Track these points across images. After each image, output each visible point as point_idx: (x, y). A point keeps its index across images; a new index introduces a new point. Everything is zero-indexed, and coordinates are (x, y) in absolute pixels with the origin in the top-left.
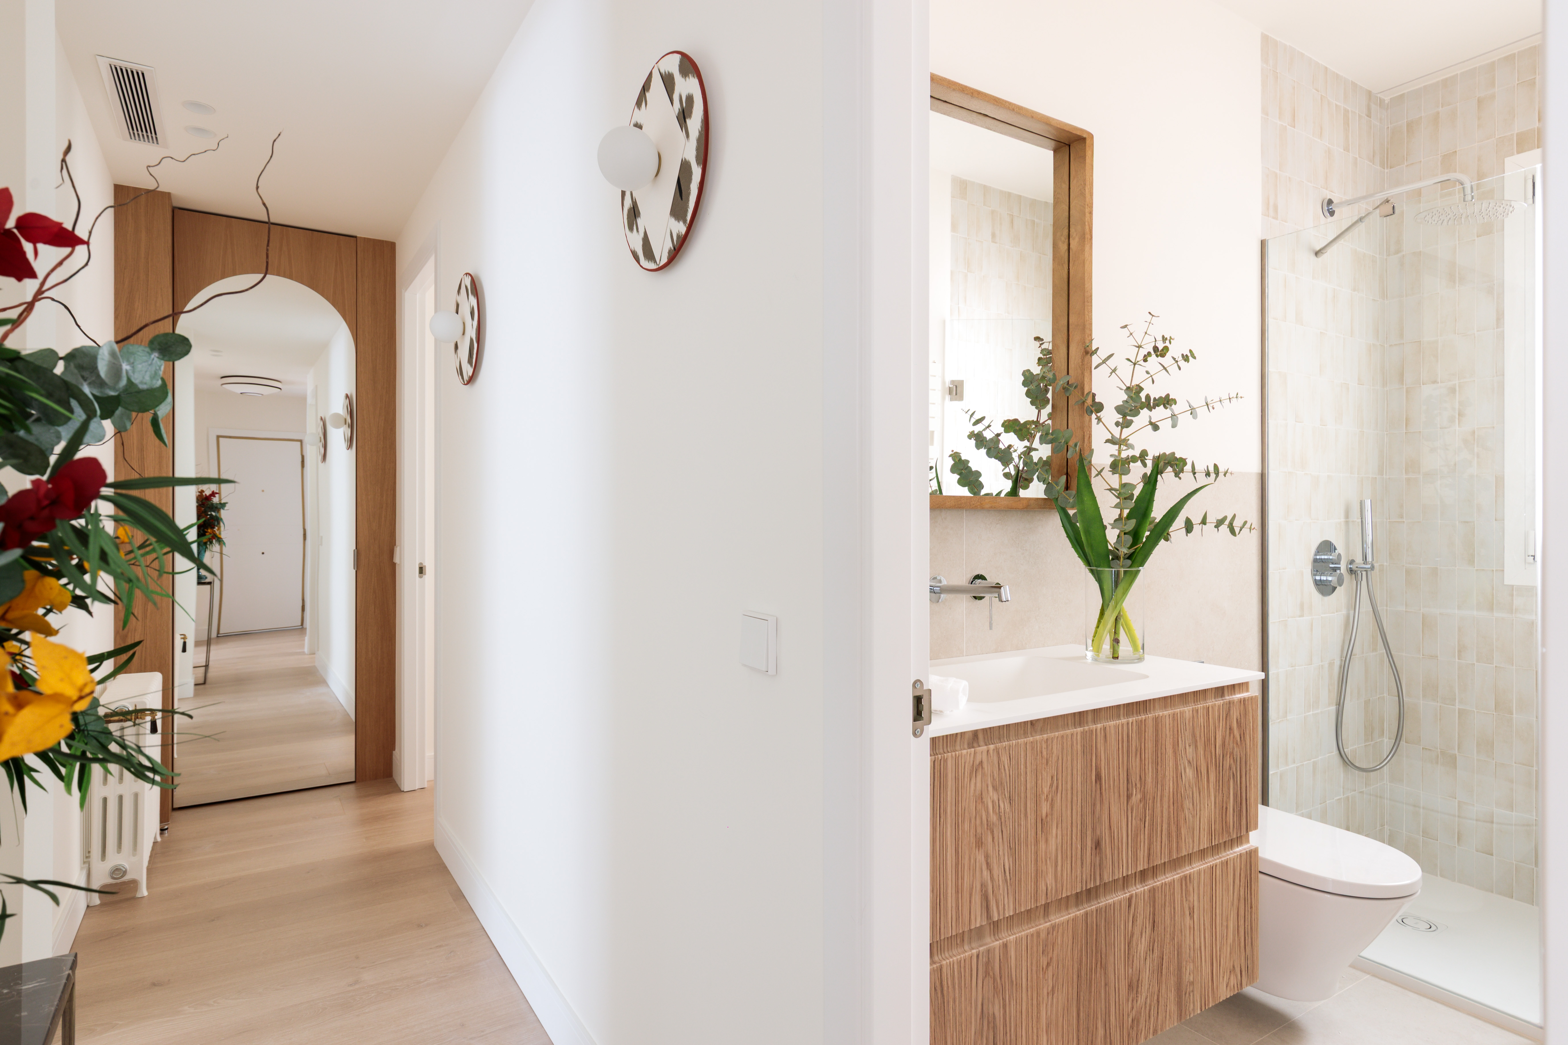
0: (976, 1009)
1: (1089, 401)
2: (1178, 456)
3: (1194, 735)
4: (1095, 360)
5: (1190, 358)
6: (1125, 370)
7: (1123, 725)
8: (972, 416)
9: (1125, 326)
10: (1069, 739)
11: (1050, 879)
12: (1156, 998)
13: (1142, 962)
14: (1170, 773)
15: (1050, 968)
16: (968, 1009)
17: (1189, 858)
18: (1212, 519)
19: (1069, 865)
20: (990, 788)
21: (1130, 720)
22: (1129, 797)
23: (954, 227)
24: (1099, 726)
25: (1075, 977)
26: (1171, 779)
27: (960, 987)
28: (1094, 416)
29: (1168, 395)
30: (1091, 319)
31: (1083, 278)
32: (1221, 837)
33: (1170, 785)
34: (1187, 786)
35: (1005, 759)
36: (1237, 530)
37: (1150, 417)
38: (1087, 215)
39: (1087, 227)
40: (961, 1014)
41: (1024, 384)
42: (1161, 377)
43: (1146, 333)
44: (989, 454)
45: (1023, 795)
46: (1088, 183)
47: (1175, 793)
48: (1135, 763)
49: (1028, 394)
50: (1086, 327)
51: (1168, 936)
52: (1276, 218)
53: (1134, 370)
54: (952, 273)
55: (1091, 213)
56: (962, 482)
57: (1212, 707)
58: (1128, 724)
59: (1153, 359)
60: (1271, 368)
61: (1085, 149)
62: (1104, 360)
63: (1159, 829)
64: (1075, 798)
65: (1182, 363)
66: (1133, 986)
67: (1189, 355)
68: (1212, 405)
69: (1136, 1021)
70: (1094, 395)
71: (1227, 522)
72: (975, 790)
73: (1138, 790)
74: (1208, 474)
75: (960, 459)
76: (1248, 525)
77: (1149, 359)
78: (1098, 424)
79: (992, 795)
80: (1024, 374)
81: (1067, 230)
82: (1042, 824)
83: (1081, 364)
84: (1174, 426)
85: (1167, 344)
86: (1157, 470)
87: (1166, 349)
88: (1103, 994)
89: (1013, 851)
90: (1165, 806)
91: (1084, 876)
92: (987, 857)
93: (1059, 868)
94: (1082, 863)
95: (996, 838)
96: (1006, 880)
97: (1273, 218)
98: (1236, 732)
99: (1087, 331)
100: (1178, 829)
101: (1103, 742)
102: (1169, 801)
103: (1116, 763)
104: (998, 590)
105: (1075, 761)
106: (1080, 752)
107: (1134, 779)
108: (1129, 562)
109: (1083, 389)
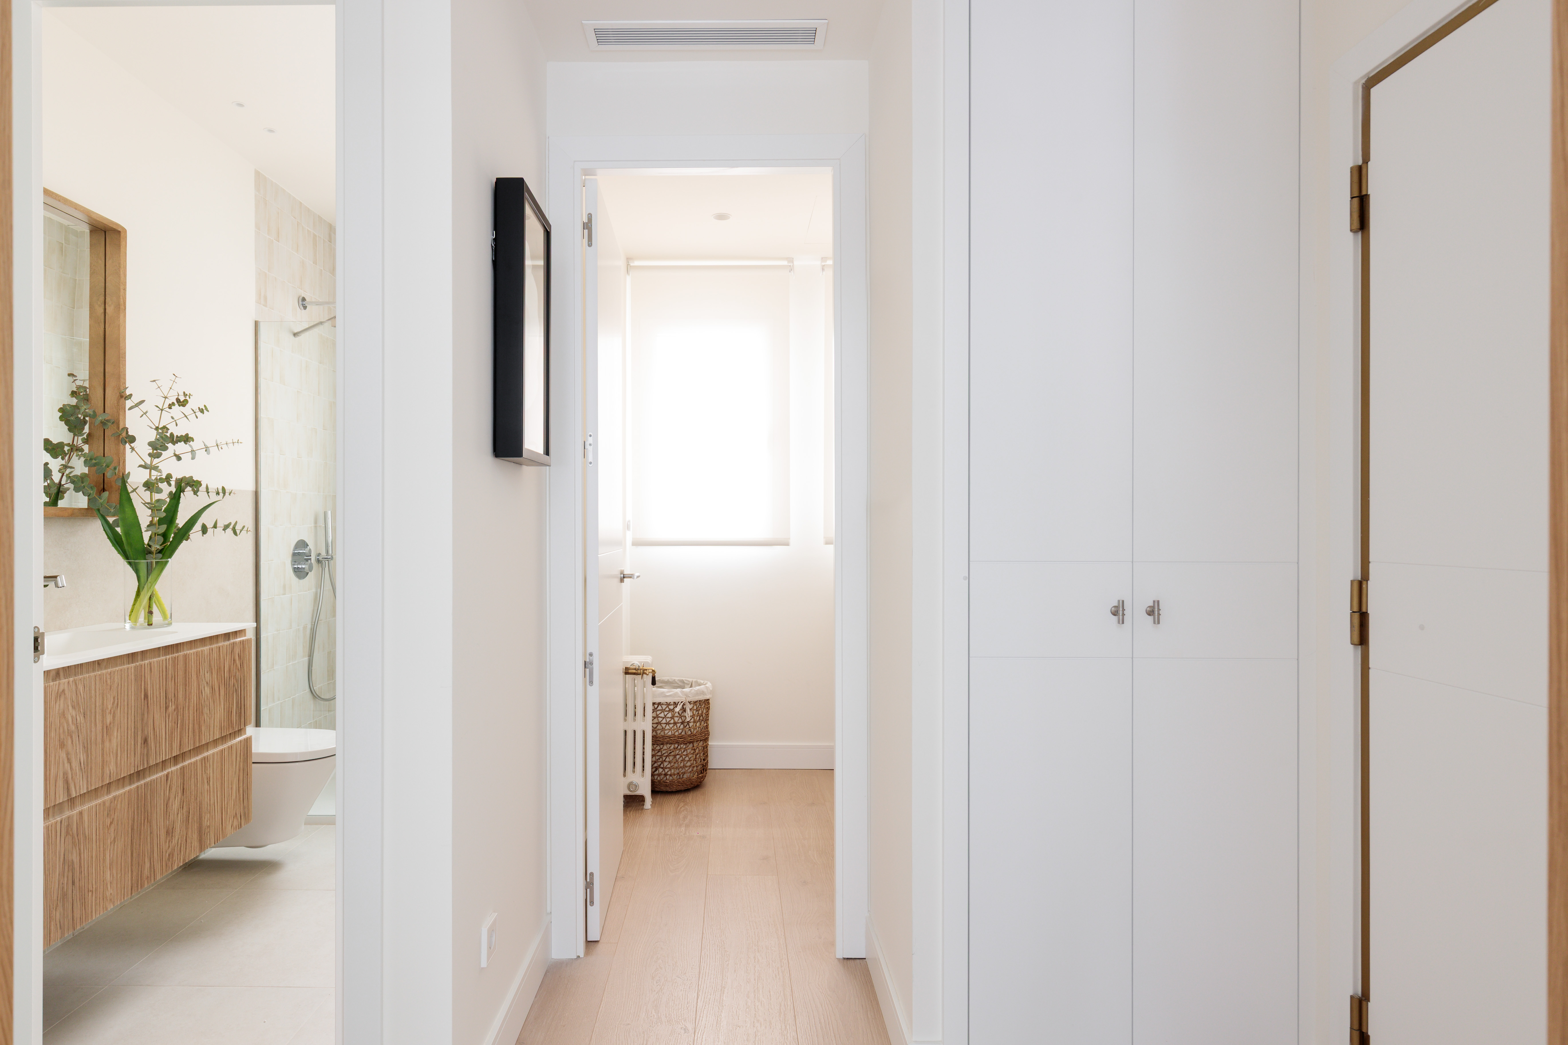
0: (60, 858)
1: (124, 434)
2: (195, 479)
3: (210, 666)
4: (129, 404)
5: (205, 411)
6: (154, 414)
7: (163, 660)
9: (154, 381)
10: (126, 672)
11: (112, 767)
12: (185, 839)
13: (176, 816)
14: (194, 691)
15: (113, 825)
16: (54, 858)
17: (207, 746)
18: (221, 524)
19: (126, 756)
20: (70, 708)
21: (168, 657)
22: (167, 708)
24: (146, 662)
25: (130, 830)
26: (195, 695)
28: (127, 445)
30: (125, 371)
31: (117, 340)
32: (228, 731)
33: (194, 698)
34: (206, 698)
35: (81, 687)
36: (238, 532)
37: (174, 451)
38: (122, 290)
39: (122, 300)
41: (61, 413)
42: (182, 422)
43: (171, 388)
45: (93, 711)
46: (122, 266)
47: (198, 704)
48: (171, 685)
49: (64, 422)
50: (120, 377)
51: (193, 797)
52: (266, 307)
53: (161, 414)
55: (125, 289)
57: (222, 647)
58: (166, 660)
59: (176, 407)
61: (120, 239)
62: (137, 404)
63: (187, 728)
64: (130, 711)
65: (199, 414)
66: (169, 833)
67: (204, 408)
68: (221, 446)
70: (128, 429)
71: (231, 527)
72: (59, 710)
73: (173, 703)
74: (218, 493)
76: (245, 529)
77: (173, 407)
78: (131, 452)
79: (72, 712)
80: (60, 406)
81: (104, 298)
82: (107, 730)
83: (116, 405)
84: (193, 458)
85: (188, 398)
86: (180, 489)
87: (186, 402)
88: (149, 840)
89: (86, 749)
90: (191, 712)
91: (136, 762)
92: (68, 754)
93: (119, 758)
94: (135, 754)
95: (74, 741)
96: (81, 769)
97: (264, 307)
98: (238, 662)
99: (122, 380)
100: (200, 727)
101: (149, 672)
102: (194, 709)
103: (158, 686)
104: (55, 579)
105: (130, 687)
106: (133, 680)
107: (170, 696)
108: (159, 555)
109: (118, 424)
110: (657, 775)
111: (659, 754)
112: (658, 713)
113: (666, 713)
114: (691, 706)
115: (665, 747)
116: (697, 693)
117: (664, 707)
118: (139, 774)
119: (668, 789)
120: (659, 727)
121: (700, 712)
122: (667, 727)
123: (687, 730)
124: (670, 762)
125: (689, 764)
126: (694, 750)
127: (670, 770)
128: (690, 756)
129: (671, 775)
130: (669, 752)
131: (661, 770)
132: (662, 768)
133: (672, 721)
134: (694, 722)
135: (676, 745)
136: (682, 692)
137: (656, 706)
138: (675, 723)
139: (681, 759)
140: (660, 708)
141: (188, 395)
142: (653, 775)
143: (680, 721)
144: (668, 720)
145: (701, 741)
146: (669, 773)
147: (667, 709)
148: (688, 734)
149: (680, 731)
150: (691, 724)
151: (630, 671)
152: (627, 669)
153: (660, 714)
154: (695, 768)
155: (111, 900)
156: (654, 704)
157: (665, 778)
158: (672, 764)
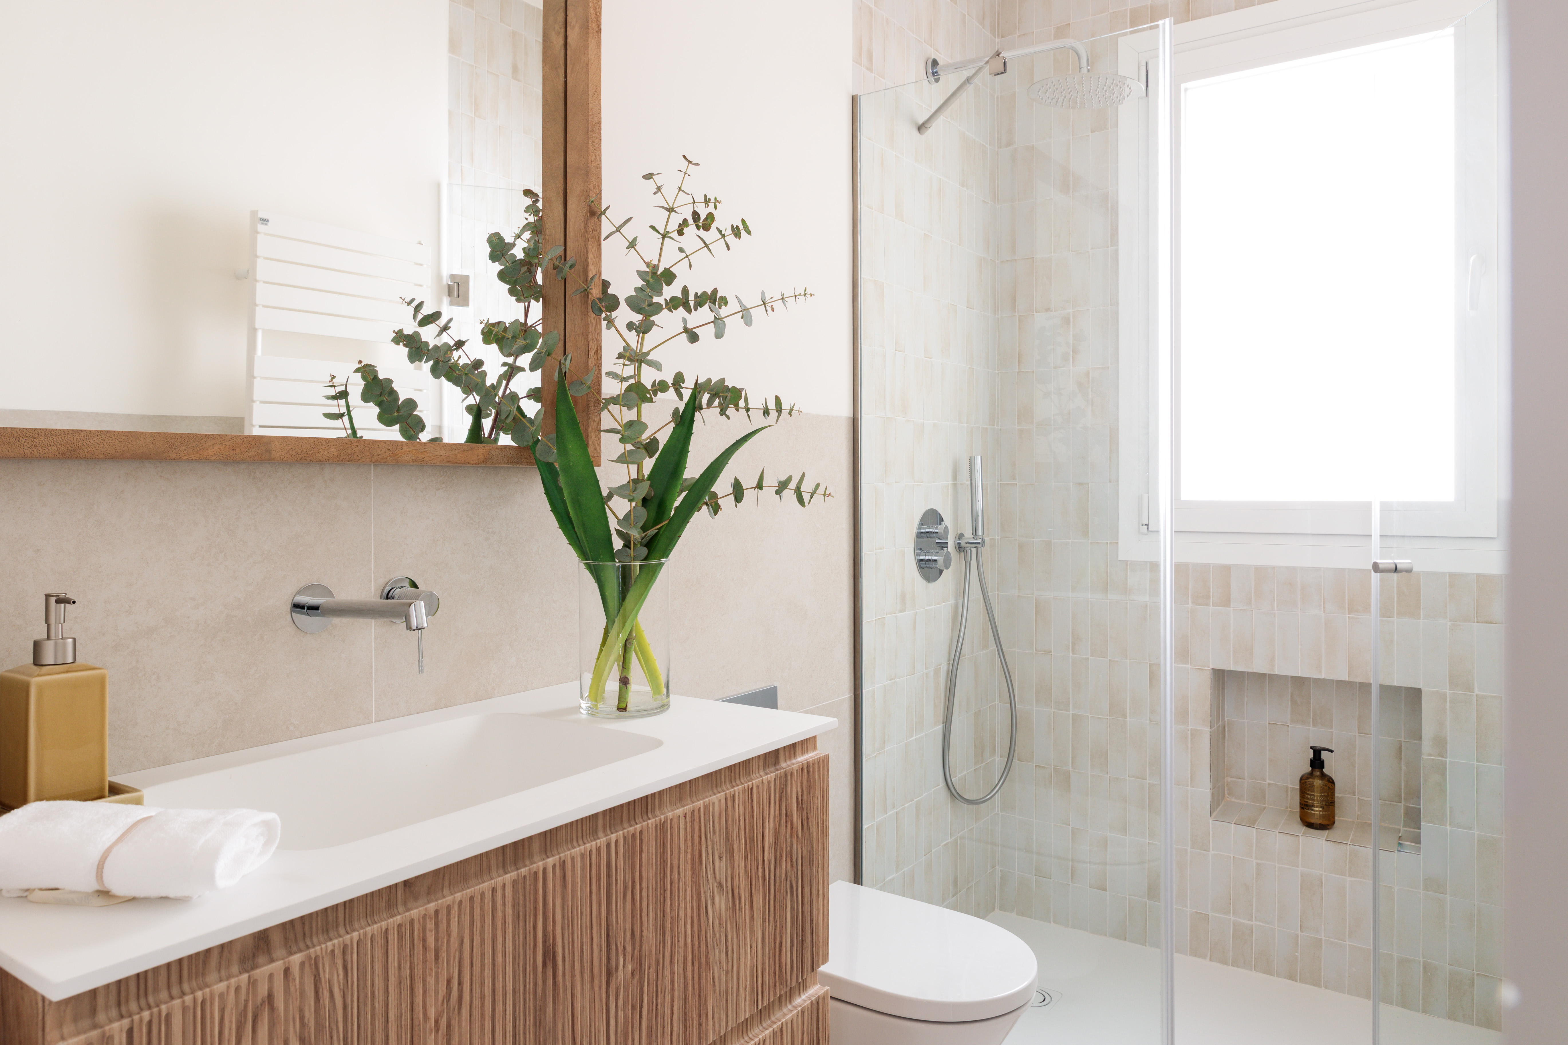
1: (596, 292)
2: (729, 383)
4: (606, 227)
5: (743, 232)
6: (649, 244)
7: (598, 850)
9: (651, 176)
14: (686, 909)
18: (771, 481)
21: (613, 837)
22: (610, 974)
23: (454, 46)
26: (689, 921)
29: (715, 291)
30: (600, 160)
31: (586, 93)
32: (772, 993)
33: (685, 933)
34: (717, 927)
35: (333, 975)
36: (806, 497)
37: (685, 321)
42: (701, 258)
43: (680, 189)
44: (436, 372)
47: (696, 943)
50: (590, 172)
52: (870, 69)
53: (662, 246)
54: (450, 114)
56: (386, 419)
57: (758, 787)
58: (607, 845)
59: (691, 230)
60: (865, 274)
62: (618, 227)
63: (668, 1012)
64: (499, 1008)
65: (731, 239)
67: (741, 227)
68: (770, 305)
70: (606, 285)
71: (793, 485)
73: (629, 957)
74: (766, 412)
75: (376, 377)
76: (821, 490)
77: (685, 230)
78: (608, 328)
80: (490, 240)
83: (583, 231)
84: (719, 335)
85: (711, 209)
86: (693, 406)
87: (710, 217)
90: (678, 970)
97: (867, 69)
98: (796, 819)
99: (593, 179)
100: (701, 1000)
103: (586, 920)
105: (500, 939)
106: (509, 919)
107: (620, 940)
108: (645, 551)
109: (586, 271)
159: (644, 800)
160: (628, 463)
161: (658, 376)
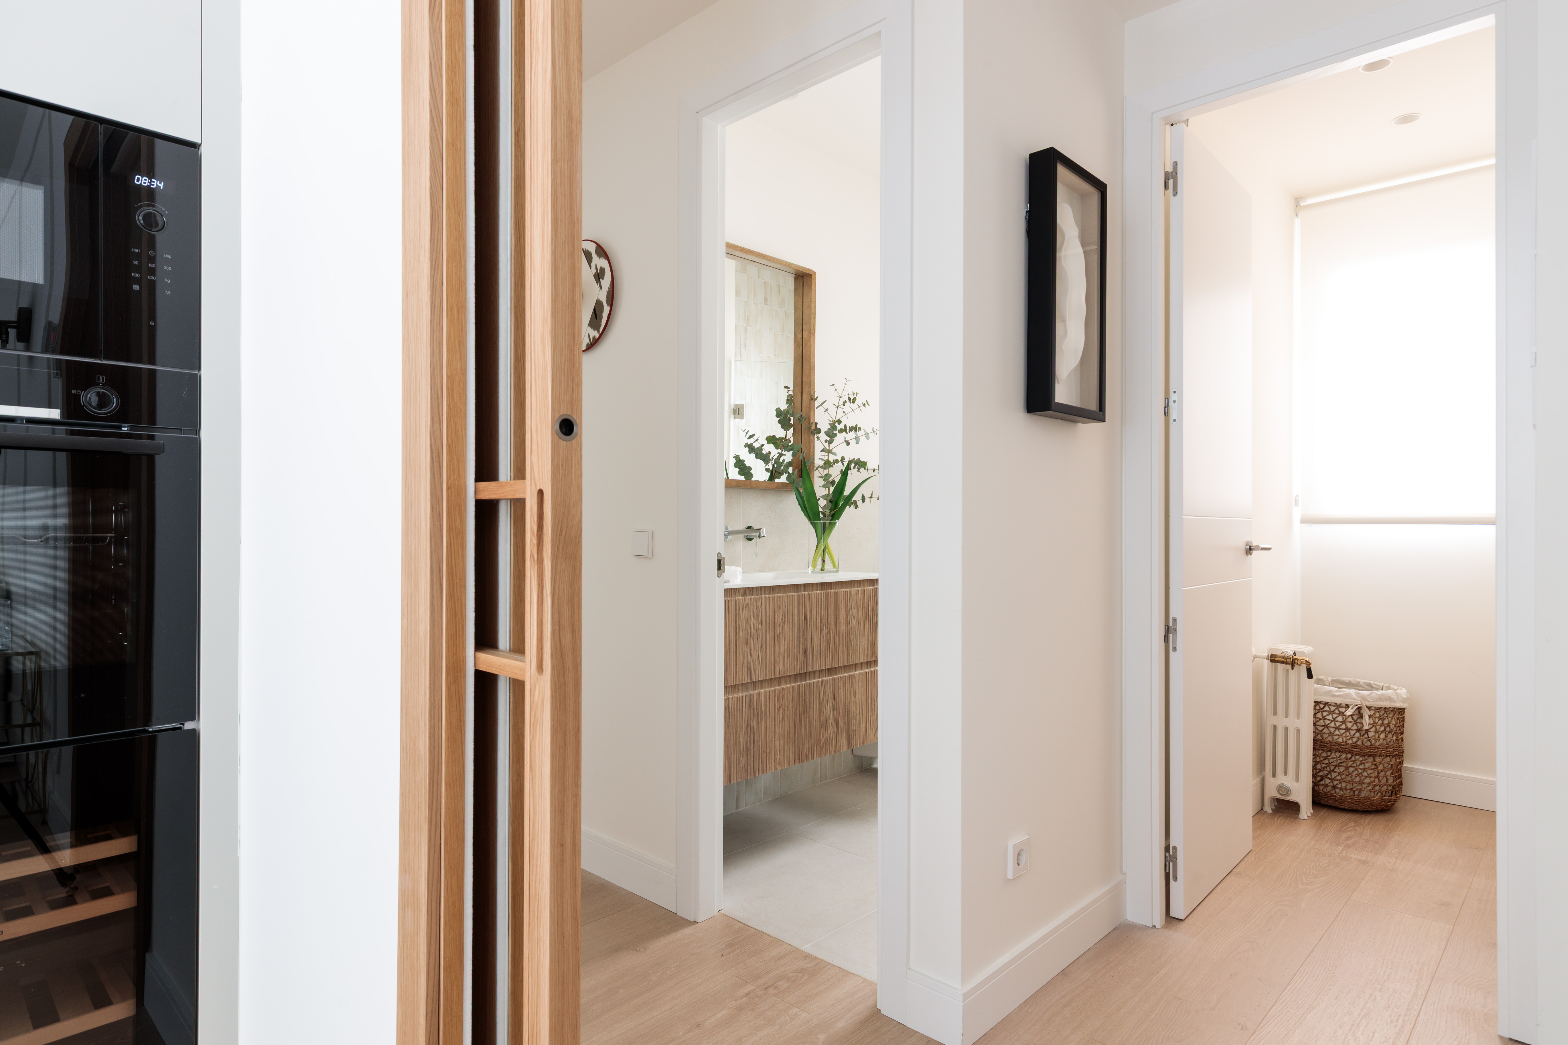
0: (745, 722)
1: (813, 427)
2: (862, 460)
3: (857, 603)
4: (817, 404)
5: (866, 405)
6: (832, 410)
7: (818, 594)
8: (747, 433)
9: (833, 385)
10: (791, 598)
11: (781, 665)
12: (835, 734)
13: (828, 715)
14: (843, 620)
15: (781, 709)
16: (741, 721)
17: (854, 666)
18: (875, 495)
19: (791, 660)
20: (752, 617)
21: (823, 591)
22: (821, 630)
24: (806, 593)
25: (793, 716)
26: (844, 624)
27: (737, 710)
28: (816, 436)
29: (857, 425)
30: (815, 380)
31: (810, 356)
33: (843, 628)
34: (853, 629)
35: (759, 604)
37: (845, 438)
38: (812, 319)
39: (812, 326)
40: (737, 723)
41: (777, 416)
42: (852, 415)
43: (844, 390)
44: (757, 457)
45: (768, 622)
46: (813, 301)
47: (846, 631)
48: (825, 614)
49: (779, 422)
50: (811, 384)
51: (842, 704)
53: (837, 411)
55: (814, 318)
56: (740, 473)
57: (867, 590)
58: (821, 593)
59: (848, 404)
61: (811, 281)
62: (821, 404)
63: (838, 649)
64: (794, 627)
65: (862, 408)
66: (823, 726)
69: (825, 744)
70: (816, 424)
72: (745, 617)
73: (827, 628)
74: (874, 470)
75: (740, 459)
77: (845, 404)
78: (817, 440)
79: (753, 621)
80: (776, 410)
81: (802, 326)
82: (777, 638)
83: (809, 405)
84: (857, 443)
85: (855, 396)
86: (848, 468)
87: (855, 399)
88: (808, 727)
89: (763, 649)
90: (841, 637)
91: (798, 667)
92: (750, 650)
93: (786, 661)
94: (797, 660)
95: (755, 641)
96: (759, 662)
99: (812, 387)
100: (848, 650)
101: (808, 601)
102: (843, 635)
103: (815, 612)
104: (759, 530)
105: (794, 609)
106: (796, 605)
107: (824, 622)
108: (831, 518)
109: (809, 420)
110: (1322, 785)
111: (1326, 761)
112: (1325, 714)
113: (1335, 716)
114: (1372, 712)
115: (1333, 755)
116: (1380, 698)
117: (1333, 708)
118: (801, 676)
119: (1338, 804)
120: (1326, 730)
121: (1386, 722)
122: (1337, 732)
123: (1365, 740)
124: (1340, 774)
125: (1367, 781)
126: (1376, 765)
127: (1341, 783)
128: (1369, 772)
129: (1341, 789)
130: (1339, 761)
131: (1328, 781)
132: (1330, 779)
133: (1343, 726)
134: (1376, 732)
135: (1349, 756)
136: (1358, 694)
137: (1322, 706)
138: (1347, 729)
139: (1356, 772)
140: (1327, 708)
141: (855, 393)
142: (1315, 784)
143: (1355, 727)
144: (1338, 724)
145: (1387, 756)
146: (1339, 786)
147: (1337, 711)
148: (1366, 745)
149: (1355, 740)
150: (1371, 734)
151: (1276, 659)
152: (1272, 655)
153: (1327, 715)
154: (1377, 788)
155: (780, 763)
156: (1317, 703)
157: (1333, 792)
158: (1343, 777)
159: (831, 583)
160: (825, 487)
161: (835, 458)
